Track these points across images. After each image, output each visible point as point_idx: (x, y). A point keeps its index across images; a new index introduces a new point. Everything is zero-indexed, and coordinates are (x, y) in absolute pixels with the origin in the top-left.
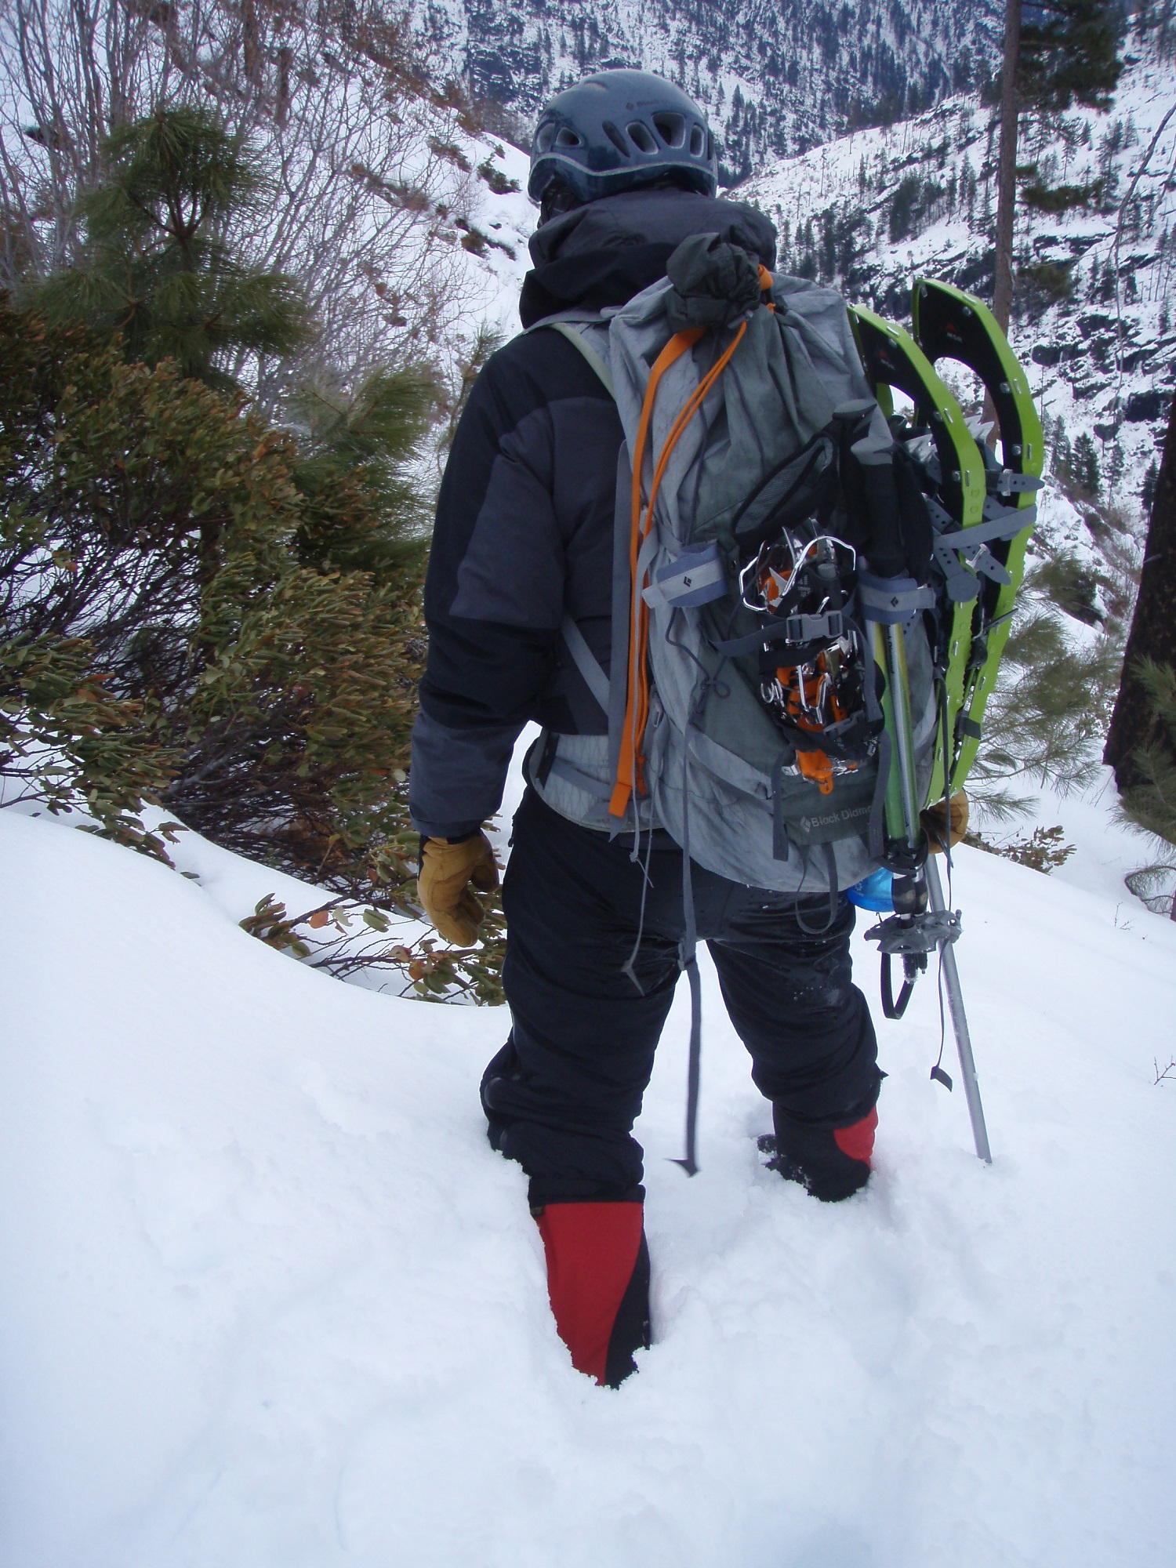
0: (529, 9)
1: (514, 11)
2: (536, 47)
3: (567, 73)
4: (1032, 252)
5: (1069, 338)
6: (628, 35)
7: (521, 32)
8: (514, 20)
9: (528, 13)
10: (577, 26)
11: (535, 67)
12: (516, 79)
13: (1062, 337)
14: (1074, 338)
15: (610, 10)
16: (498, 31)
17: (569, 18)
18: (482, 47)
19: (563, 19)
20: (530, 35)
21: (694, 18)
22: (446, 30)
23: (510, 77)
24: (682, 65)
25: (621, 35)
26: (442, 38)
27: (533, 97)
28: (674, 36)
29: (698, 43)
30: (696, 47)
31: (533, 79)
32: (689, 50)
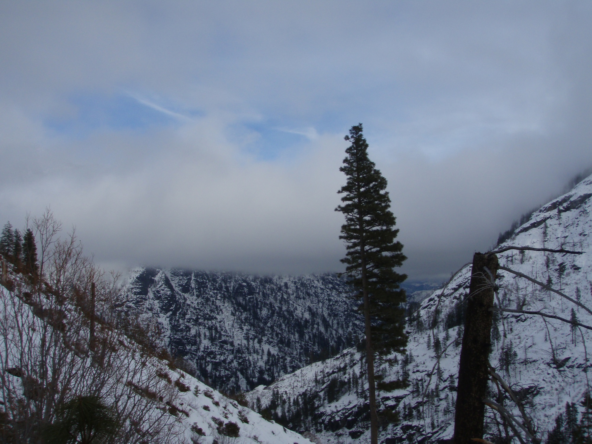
0: (193, 323)
1: (187, 324)
2: (195, 336)
3: (206, 345)
4: (381, 403)
5: (398, 434)
6: (229, 331)
7: (190, 331)
8: (187, 327)
9: (192, 324)
10: (210, 329)
11: (195, 343)
12: (188, 348)
13: (396, 434)
14: (400, 434)
15: (222, 323)
16: (182, 330)
17: (207, 326)
18: (176, 336)
19: (205, 326)
20: (193, 332)
21: (252, 325)
22: (162, 330)
23: (186, 347)
24: (248, 342)
25: (226, 331)
26: (161, 333)
27: (194, 354)
28: (245, 331)
29: (254, 334)
30: (253, 335)
31: (194, 348)
32: (251, 336)
